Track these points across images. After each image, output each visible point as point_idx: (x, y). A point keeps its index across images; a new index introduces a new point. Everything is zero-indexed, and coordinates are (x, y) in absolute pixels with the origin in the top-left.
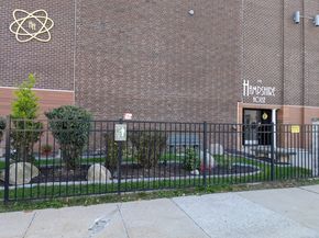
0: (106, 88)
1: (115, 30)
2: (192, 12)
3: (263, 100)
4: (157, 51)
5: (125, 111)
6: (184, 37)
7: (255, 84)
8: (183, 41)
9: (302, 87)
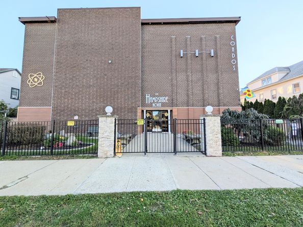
0: (66, 104)
1: (71, 77)
2: (110, 62)
3: (159, 105)
4: (91, 84)
5: (75, 115)
6: (106, 75)
7: (154, 96)
8: (106, 77)
9: (188, 96)
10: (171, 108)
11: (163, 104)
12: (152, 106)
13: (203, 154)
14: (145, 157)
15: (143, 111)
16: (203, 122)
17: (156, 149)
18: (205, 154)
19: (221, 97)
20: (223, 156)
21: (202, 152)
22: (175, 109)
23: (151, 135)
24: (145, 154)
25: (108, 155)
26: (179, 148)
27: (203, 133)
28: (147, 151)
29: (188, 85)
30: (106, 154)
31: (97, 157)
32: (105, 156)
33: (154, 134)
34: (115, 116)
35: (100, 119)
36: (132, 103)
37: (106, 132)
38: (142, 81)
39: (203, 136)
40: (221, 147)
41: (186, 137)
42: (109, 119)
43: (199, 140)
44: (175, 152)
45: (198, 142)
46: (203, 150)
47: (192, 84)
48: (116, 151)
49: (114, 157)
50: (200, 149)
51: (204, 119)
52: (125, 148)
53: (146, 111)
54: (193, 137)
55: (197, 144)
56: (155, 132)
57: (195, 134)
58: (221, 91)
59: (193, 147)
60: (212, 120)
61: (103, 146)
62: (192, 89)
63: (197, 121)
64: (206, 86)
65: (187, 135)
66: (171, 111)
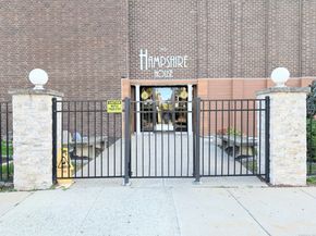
7: (157, 54)
8: (48, 10)
9: (232, 53)
10: (194, 81)
11: (177, 73)
12: (151, 76)
13: (262, 180)
14: (127, 189)
15: (133, 87)
16: (263, 107)
17: (153, 171)
18: (267, 180)
19: (306, 54)
20: (308, 185)
21: (259, 176)
22: (202, 83)
23: (153, 137)
24: (127, 182)
25: (39, 184)
26: (205, 168)
27: (263, 132)
28: (130, 173)
29: (232, 28)
30: (33, 182)
31: (11, 188)
32: (32, 187)
33: (159, 136)
34: (53, 92)
35: (16, 100)
36: (108, 70)
37: (31, 129)
38: (131, 19)
39: (263, 140)
40: (304, 166)
41: (225, 142)
42: (37, 99)
43: (253, 148)
44: (196, 175)
45: (250, 153)
46: (263, 171)
47: (242, 26)
48: (59, 175)
49: (53, 188)
50: (254, 169)
51: (267, 100)
52: (85, 168)
53: (141, 88)
54: (238, 141)
55: (247, 156)
56: (162, 132)
57: (245, 136)
58: (306, 42)
59: (238, 164)
60: (287, 102)
61: (24, 162)
62: (242, 38)
63: (251, 103)
64: (272, 31)
65: (226, 137)
66: (195, 86)
